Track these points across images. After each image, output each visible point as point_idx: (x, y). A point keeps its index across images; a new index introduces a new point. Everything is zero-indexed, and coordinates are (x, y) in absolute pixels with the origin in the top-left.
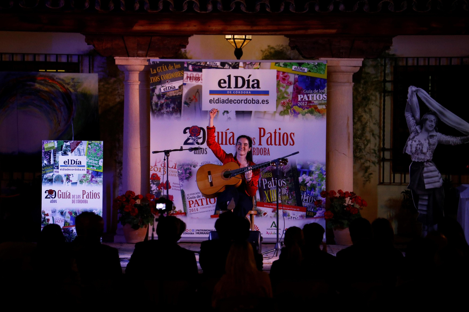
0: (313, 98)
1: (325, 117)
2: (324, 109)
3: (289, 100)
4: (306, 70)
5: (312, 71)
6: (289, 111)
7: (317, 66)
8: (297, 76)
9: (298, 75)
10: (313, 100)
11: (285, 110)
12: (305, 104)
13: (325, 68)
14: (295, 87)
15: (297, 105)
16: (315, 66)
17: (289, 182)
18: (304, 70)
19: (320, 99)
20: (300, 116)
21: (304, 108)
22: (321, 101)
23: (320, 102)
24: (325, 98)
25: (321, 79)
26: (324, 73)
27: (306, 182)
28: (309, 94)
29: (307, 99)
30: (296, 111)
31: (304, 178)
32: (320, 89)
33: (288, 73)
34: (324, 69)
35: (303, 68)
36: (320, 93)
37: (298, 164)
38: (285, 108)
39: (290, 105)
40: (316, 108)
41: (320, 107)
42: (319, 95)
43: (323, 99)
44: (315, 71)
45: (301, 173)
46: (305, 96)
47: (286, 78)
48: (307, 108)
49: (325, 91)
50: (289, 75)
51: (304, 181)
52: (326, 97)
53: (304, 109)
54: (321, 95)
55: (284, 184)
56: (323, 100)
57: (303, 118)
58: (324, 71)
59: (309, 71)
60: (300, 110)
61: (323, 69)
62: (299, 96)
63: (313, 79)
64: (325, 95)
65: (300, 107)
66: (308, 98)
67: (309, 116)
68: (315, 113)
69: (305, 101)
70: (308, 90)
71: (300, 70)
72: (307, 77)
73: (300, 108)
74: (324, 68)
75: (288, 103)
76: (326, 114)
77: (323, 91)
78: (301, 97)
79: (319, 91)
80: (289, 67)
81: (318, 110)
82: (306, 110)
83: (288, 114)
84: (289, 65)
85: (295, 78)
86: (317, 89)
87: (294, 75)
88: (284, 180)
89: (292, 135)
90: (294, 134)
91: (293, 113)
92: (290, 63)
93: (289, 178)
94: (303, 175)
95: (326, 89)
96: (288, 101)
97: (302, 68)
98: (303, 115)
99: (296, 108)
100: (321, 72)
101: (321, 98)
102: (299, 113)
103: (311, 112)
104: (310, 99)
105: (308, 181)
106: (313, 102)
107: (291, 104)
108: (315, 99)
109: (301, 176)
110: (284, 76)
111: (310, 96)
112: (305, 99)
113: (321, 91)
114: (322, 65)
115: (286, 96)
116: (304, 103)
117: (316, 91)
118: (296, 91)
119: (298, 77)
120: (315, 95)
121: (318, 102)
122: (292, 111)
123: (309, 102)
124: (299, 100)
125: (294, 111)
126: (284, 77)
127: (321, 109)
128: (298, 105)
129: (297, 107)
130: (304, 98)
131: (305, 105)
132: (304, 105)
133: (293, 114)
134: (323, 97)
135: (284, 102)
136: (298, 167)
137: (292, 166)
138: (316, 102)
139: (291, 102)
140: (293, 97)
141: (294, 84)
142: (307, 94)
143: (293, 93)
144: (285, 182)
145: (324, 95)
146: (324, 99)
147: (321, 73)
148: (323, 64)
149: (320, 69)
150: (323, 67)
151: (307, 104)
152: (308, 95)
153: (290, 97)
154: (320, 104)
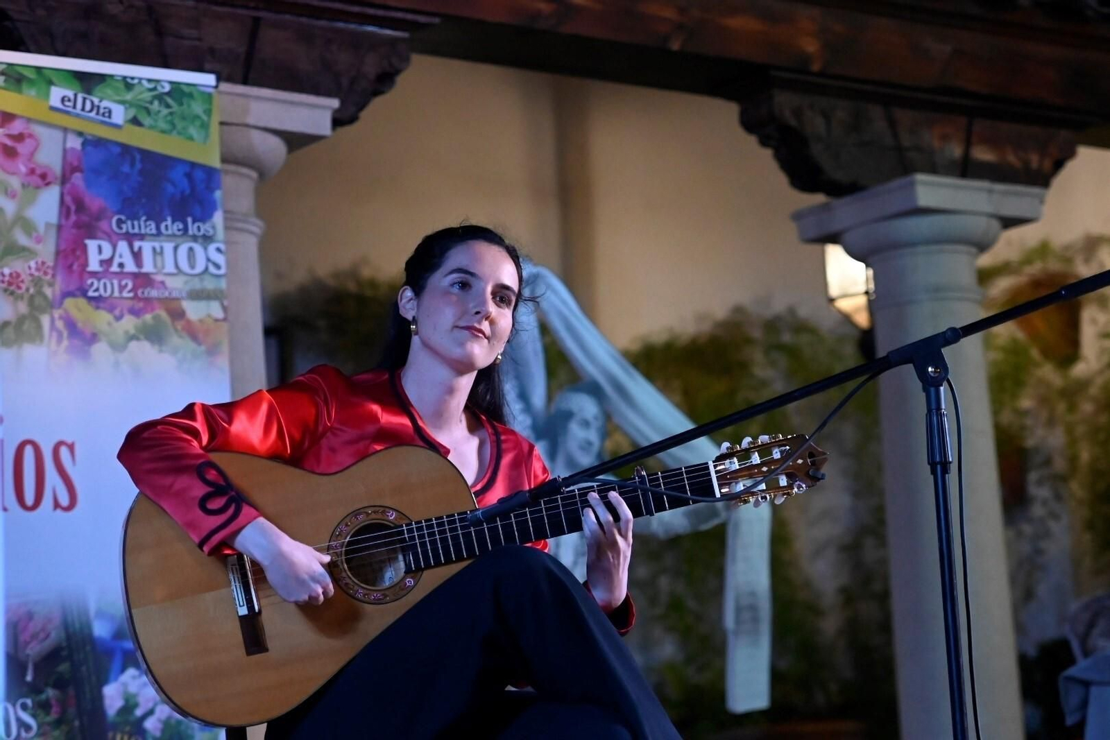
0: (159, 258)
1: (223, 362)
2: (217, 320)
3: (43, 263)
4: (119, 114)
5: (147, 121)
6: (45, 320)
7: (169, 100)
8: (74, 143)
9: (80, 134)
10: (160, 269)
11: (21, 320)
12: (122, 288)
13: (208, 112)
14: (68, 199)
15: (83, 293)
16: (160, 98)
17: (53, 716)
18: (110, 112)
19: (192, 267)
20: (100, 350)
21: (117, 312)
22: (202, 280)
23: (197, 284)
24: (218, 266)
25: (193, 165)
26: (207, 136)
27: (139, 712)
28: (142, 237)
29: (130, 267)
30: (80, 325)
31: (133, 689)
32: (189, 220)
33: (29, 120)
34: (205, 117)
35: (105, 104)
36: (195, 238)
37: (101, 614)
38: (23, 308)
39: (48, 291)
40: (178, 314)
41: (194, 311)
42: (191, 249)
43: (207, 269)
44: (163, 125)
45: (117, 663)
46: (123, 246)
47: (22, 148)
48: (135, 312)
49: (214, 227)
50: (38, 130)
51: (128, 707)
52: (220, 259)
53: (119, 318)
54: (198, 248)
55: (28, 728)
56: (206, 277)
57: (117, 364)
58: (205, 126)
59: (135, 121)
60: (102, 319)
61: (197, 117)
62: (92, 245)
63: (155, 164)
64: (219, 250)
65: (97, 301)
66: (137, 256)
67: (143, 350)
68: (175, 340)
69: (121, 274)
70: (133, 217)
71: (91, 111)
72: (127, 150)
73: (98, 308)
74: (205, 112)
75: (37, 282)
76: (225, 348)
77: (205, 228)
78: (100, 249)
79: (186, 229)
80: (33, 92)
81: (189, 322)
82: (129, 323)
83: (36, 336)
84: (31, 82)
85: (65, 151)
86: (179, 216)
87: (58, 135)
88: (24, 707)
89: (64, 452)
90: (71, 447)
91: (65, 334)
92: (39, 69)
93: (51, 693)
94: (123, 670)
95: (218, 218)
96: (38, 269)
97: (96, 101)
98: (118, 347)
99: (75, 306)
100: (193, 131)
101: (200, 268)
102: (93, 338)
103: (154, 335)
104: (148, 267)
105: (150, 705)
106: (163, 283)
107: (51, 285)
108: (170, 268)
109: (116, 679)
110: (10, 136)
111: (147, 247)
112: (121, 265)
113: (199, 229)
114: (191, 96)
115: (22, 239)
116: (116, 282)
117: (170, 226)
118: (73, 218)
119: (83, 144)
120: (168, 247)
121: (186, 283)
122: (60, 324)
123: (142, 280)
124: (94, 265)
125: (71, 325)
126: (9, 142)
127: (201, 321)
128: (91, 294)
129: (82, 302)
130: (117, 261)
131: (125, 294)
132: (116, 294)
133: (65, 343)
134: (208, 260)
135: (18, 275)
136: (101, 630)
137: (66, 625)
138: (176, 285)
139: (54, 276)
140: (63, 247)
141: (64, 180)
142: (130, 238)
143: (60, 228)
144: (34, 716)
145: (212, 248)
146: (212, 269)
147: (191, 138)
148: (196, 94)
149: (184, 118)
150: (197, 108)
151: (134, 289)
152: (137, 244)
153: (47, 251)
154: (198, 295)
